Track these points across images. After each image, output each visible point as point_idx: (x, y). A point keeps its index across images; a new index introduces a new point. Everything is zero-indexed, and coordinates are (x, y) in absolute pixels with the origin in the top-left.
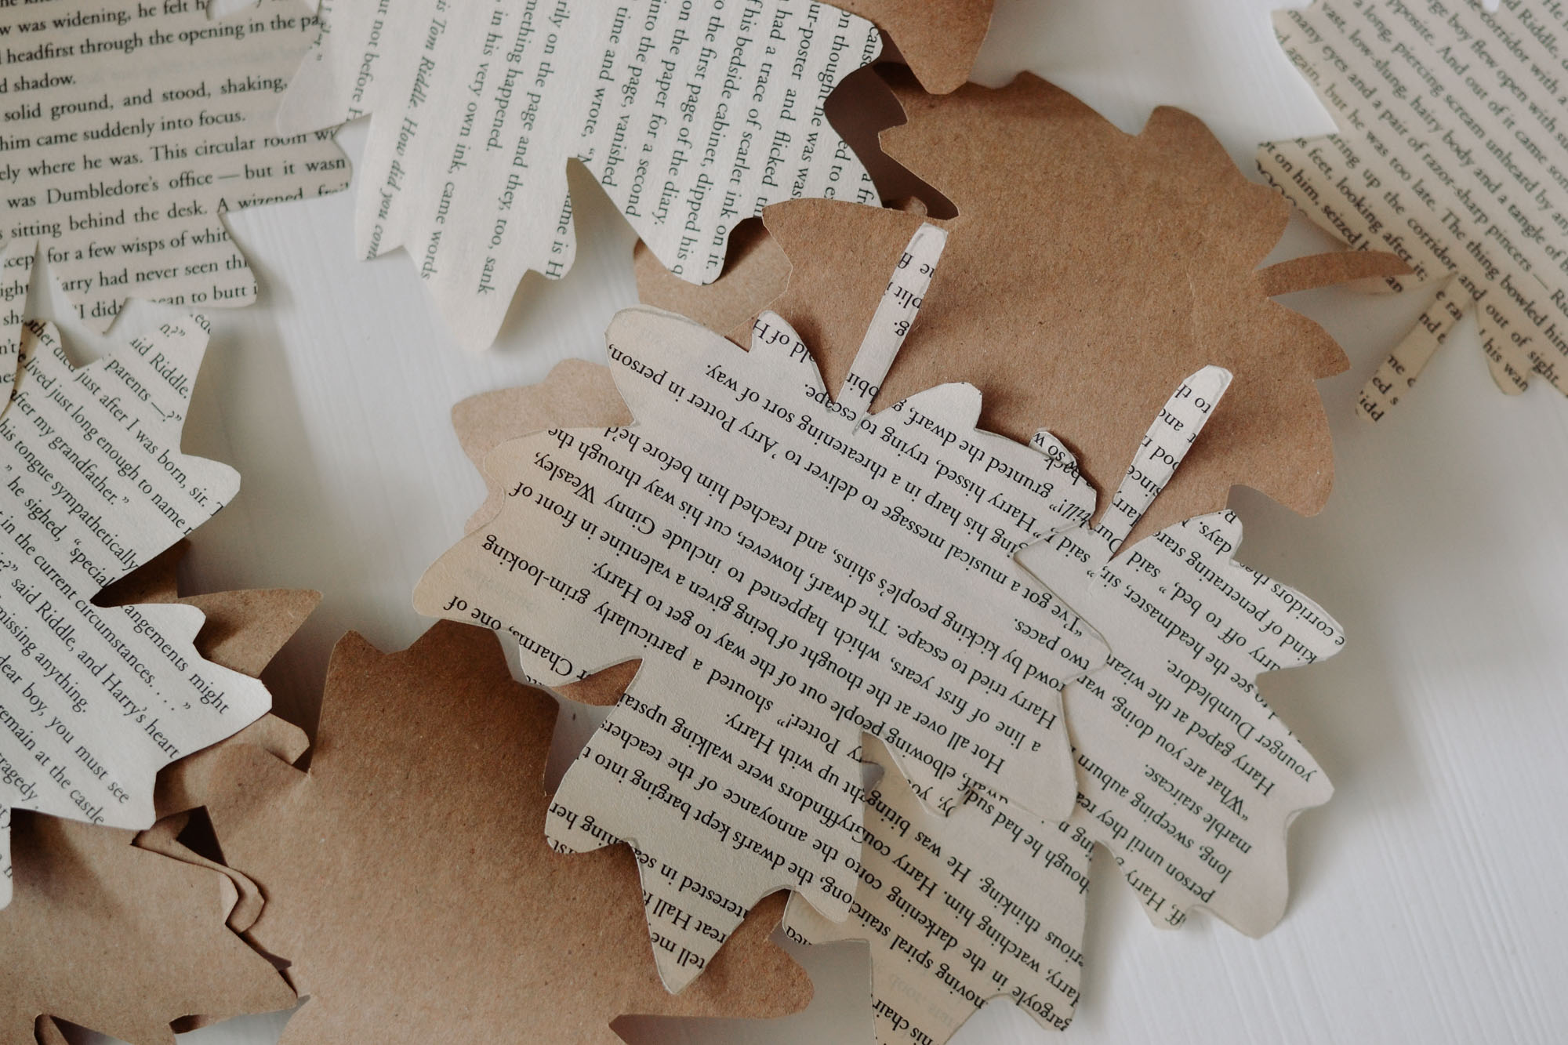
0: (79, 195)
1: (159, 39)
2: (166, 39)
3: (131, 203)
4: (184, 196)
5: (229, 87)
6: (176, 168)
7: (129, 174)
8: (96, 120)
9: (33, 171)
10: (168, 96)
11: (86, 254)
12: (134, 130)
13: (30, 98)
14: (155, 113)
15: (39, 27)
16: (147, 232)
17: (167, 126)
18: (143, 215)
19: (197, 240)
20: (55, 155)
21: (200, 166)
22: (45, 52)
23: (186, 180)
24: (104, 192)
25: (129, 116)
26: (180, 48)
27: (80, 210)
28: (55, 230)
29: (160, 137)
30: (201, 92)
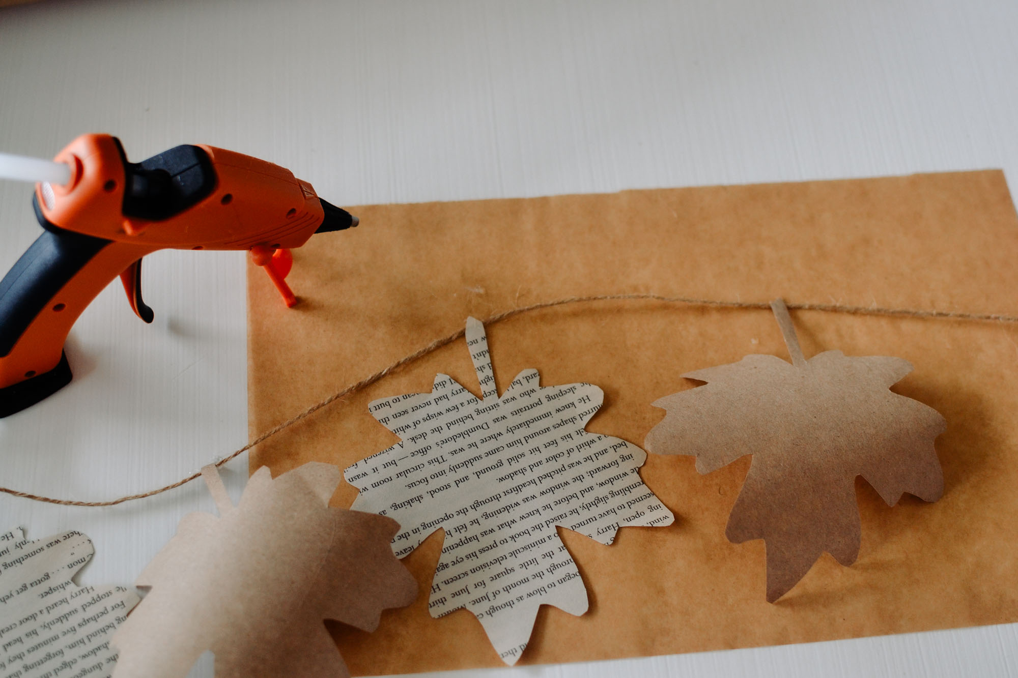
0: (472, 430)
1: (464, 511)
2: (459, 513)
3: (446, 433)
4: (421, 444)
5: (419, 499)
6: (431, 455)
7: (452, 446)
8: (478, 466)
9: (500, 434)
10: (448, 486)
11: (459, 406)
12: (458, 466)
13: (516, 466)
14: (451, 477)
15: (526, 500)
16: (434, 423)
17: (442, 473)
18: (439, 430)
19: (408, 427)
20: (492, 445)
21: (419, 459)
22: (518, 489)
23: (424, 451)
24: (461, 435)
25: (462, 472)
26: (452, 510)
27: (469, 424)
28: (478, 412)
29: (445, 466)
30: (432, 493)
